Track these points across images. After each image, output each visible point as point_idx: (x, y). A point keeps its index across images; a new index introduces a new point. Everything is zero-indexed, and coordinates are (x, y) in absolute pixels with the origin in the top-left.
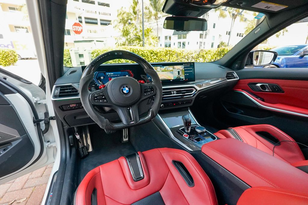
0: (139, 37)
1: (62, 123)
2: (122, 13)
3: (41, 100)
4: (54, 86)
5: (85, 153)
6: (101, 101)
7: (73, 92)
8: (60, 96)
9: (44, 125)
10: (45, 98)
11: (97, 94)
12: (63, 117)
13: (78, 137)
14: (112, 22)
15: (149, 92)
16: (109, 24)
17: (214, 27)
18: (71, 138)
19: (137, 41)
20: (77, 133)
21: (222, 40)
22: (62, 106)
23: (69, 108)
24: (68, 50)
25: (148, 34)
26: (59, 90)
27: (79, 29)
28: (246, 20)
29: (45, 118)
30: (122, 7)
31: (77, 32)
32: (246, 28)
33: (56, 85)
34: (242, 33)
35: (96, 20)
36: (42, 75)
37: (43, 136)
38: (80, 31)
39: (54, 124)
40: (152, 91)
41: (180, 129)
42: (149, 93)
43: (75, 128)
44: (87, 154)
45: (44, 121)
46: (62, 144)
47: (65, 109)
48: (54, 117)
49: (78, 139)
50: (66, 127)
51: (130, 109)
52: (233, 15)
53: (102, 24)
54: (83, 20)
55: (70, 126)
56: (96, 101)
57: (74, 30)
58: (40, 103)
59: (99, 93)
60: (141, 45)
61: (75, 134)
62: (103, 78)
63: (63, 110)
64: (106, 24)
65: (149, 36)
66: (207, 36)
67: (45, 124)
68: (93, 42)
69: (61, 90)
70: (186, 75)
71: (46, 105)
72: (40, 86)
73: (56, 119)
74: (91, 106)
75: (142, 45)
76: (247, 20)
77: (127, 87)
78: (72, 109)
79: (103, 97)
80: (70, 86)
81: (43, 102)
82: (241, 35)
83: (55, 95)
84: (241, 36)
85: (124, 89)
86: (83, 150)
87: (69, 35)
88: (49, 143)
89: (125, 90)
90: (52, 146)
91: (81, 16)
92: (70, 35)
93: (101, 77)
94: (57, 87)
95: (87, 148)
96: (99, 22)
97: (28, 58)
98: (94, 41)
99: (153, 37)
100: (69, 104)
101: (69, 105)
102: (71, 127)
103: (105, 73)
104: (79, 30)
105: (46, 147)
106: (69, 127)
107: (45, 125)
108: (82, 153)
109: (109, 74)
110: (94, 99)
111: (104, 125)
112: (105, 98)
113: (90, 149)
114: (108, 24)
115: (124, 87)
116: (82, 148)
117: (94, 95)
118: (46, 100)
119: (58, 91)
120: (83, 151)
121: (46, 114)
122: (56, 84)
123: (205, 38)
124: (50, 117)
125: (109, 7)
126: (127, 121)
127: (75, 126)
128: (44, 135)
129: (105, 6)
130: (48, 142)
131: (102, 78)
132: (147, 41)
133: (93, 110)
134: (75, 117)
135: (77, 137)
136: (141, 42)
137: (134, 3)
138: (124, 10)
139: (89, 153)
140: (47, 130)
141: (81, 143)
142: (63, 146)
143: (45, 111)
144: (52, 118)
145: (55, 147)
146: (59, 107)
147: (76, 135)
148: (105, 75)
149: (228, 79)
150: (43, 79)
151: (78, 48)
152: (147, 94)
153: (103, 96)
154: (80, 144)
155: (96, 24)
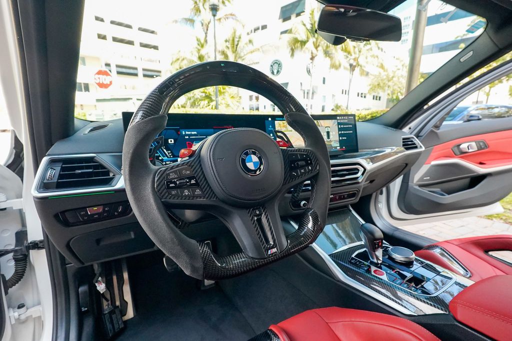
0: (210, 94)
1: (62, 259)
2: (180, 60)
3: (8, 201)
4: (45, 160)
5: (116, 326)
6: (186, 192)
7: (97, 174)
8: (59, 186)
9: (13, 263)
10: (19, 196)
11: (175, 172)
12: (66, 242)
13: (101, 287)
14: (162, 74)
15: (302, 167)
16: (157, 76)
17: (324, 83)
18: (85, 292)
19: (206, 102)
20: (100, 279)
21: (336, 103)
22: (63, 213)
23: (82, 216)
24: (83, 114)
25: (224, 91)
26: (58, 169)
27: (105, 79)
28: (367, 74)
29: (16, 246)
30: (180, 51)
31: (102, 85)
32: (370, 85)
33: (49, 155)
34: (364, 92)
35: (136, 69)
36: (16, 138)
37: (6, 293)
38: (109, 83)
39: (40, 260)
40: (308, 165)
41: (353, 256)
42: (303, 171)
43: (96, 267)
44: (122, 326)
45: (12, 254)
46: (59, 311)
47: (71, 220)
48: (41, 242)
49: (102, 293)
50: (73, 265)
51: (260, 215)
52: (351, 65)
53: (145, 76)
54: (114, 69)
55: (83, 263)
56: (173, 193)
57: (98, 82)
58: (5, 209)
59: (180, 171)
60: (212, 108)
61: (94, 281)
62: (173, 142)
63: (66, 224)
64: (152, 77)
65: (226, 94)
66: (315, 96)
67: (16, 260)
68: (130, 100)
69: (63, 169)
70: (341, 138)
71: (21, 213)
72: (9, 167)
73: (46, 245)
74: (158, 208)
75: (214, 108)
76: (369, 74)
77: (254, 153)
78: (91, 219)
79: (193, 182)
80: (91, 159)
81: (14, 204)
82: (363, 95)
83: (45, 181)
84: (363, 97)
85: (247, 159)
86: (111, 318)
87: (87, 92)
88: (22, 310)
89: (251, 161)
90: (32, 316)
91: (108, 62)
92: (89, 91)
93: (169, 140)
94: (53, 162)
95: (123, 311)
96: (140, 73)
97: (6, 130)
98: (132, 99)
99: (232, 96)
100: (86, 208)
101: (84, 209)
102: (86, 264)
103: (177, 131)
104: (105, 83)
105: (13, 322)
106: (80, 265)
107: (16, 265)
108: (109, 326)
109: (187, 133)
110: (168, 187)
111: (199, 264)
112: (197, 185)
113: (130, 313)
114: (155, 76)
115: (247, 154)
116: (111, 313)
117: (168, 174)
118: (22, 199)
119: (54, 173)
120: (112, 322)
121: (21, 236)
122: (51, 153)
123: (312, 98)
124: (31, 243)
125: (158, 49)
126: (257, 248)
127: (96, 262)
128: (10, 290)
129: (151, 48)
130: (20, 307)
131: (171, 141)
132: (223, 102)
133: (164, 220)
134: (98, 241)
135: (98, 288)
136: (214, 103)
137: (198, 44)
138: (182, 55)
139: (125, 322)
140: (19, 276)
141: (107, 300)
142: (62, 319)
143: (18, 228)
144: (36, 246)
145: (40, 317)
146: (56, 216)
147: (96, 284)
148: (179, 134)
149: (407, 149)
150: (18, 146)
151: (103, 111)
152: (297, 173)
153: (190, 178)
154: (105, 303)
155: (136, 75)
